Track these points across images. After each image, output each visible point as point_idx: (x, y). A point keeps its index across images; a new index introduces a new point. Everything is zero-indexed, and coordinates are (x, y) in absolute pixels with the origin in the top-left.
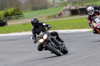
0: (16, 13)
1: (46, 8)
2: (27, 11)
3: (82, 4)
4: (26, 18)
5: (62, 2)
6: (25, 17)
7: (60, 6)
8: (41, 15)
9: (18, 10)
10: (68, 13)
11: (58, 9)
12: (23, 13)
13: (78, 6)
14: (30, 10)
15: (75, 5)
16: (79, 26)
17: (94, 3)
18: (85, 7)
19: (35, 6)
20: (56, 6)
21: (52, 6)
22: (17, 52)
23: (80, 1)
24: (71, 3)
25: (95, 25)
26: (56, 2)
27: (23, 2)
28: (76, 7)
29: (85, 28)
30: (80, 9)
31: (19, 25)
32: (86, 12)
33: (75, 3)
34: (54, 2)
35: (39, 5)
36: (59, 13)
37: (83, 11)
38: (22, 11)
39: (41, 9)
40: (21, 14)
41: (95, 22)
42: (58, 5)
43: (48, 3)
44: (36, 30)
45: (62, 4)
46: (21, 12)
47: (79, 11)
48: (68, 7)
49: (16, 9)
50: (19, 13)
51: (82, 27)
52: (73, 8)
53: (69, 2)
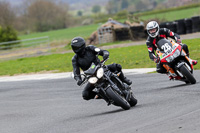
0: (5, 36)
1: (64, 27)
2: (26, 34)
3: (136, 18)
4: (25, 47)
5: (97, 14)
6: (23, 44)
7: (92, 22)
8: (55, 41)
9: (8, 31)
10: (109, 36)
11: (88, 28)
12: (19, 37)
13: (128, 21)
14: (33, 31)
15: (123, 21)
16: (131, 62)
17: (161, 17)
18: (142, 24)
19: (43, 22)
20: (84, 22)
21: (76, 22)
22: (7, 115)
23: (132, 13)
24: (115, 17)
25: (162, 56)
26: (84, 14)
27: (18, 15)
28: (125, 23)
29: (143, 67)
30: (133, 29)
31: (11, 61)
32: (144, 34)
33: (121, 16)
34: (80, 14)
35: (50, 21)
36: (91, 36)
37: (139, 32)
38: (16, 32)
39: (54, 28)
40: (15, 39)
41: (162, 51)
42: (88, 21)
43: (69, 16)
44: (81, 61)
45: (96, 18)
46: (14, 35)
47: (130, 31)
48: (108, 25)
49: (6, 28)
50: (11, 37)
51: (137, 65)
52: (118, 26)
53: (110, 14)
